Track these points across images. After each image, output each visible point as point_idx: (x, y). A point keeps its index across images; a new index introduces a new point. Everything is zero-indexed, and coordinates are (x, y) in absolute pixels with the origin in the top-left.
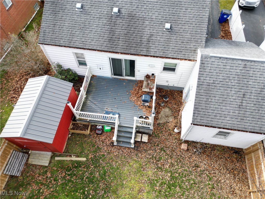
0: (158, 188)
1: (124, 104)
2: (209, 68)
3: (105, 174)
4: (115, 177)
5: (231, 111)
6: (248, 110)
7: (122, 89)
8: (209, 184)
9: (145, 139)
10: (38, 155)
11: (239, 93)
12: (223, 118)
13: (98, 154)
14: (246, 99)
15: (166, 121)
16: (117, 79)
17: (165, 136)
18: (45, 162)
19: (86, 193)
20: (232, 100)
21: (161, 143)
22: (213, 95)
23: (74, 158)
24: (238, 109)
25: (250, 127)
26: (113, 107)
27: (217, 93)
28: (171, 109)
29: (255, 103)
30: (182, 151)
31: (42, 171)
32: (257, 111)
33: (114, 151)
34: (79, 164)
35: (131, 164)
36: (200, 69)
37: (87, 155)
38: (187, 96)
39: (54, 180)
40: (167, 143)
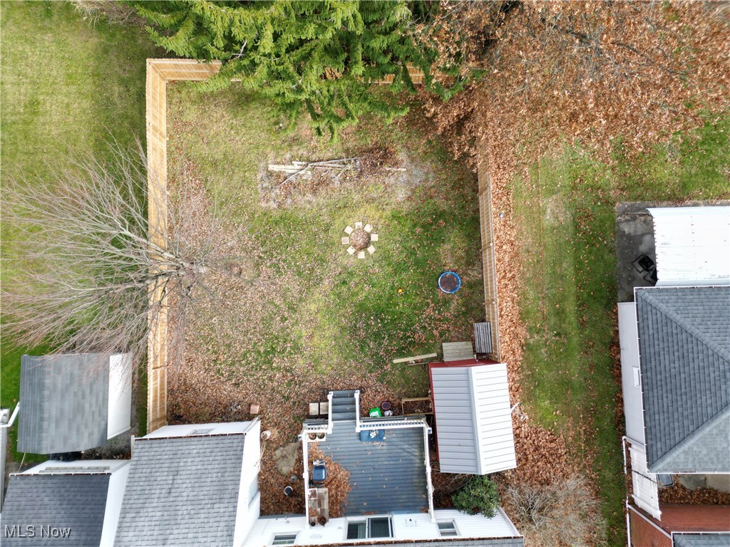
0: (289, 345)
1: (356, 461)
2: (220, 529)
3: (362, 347)
4: (347, 346)
5: (189, 464)
6: (166, 469)
7: (367, 491)
8: (220, 364)
9: (313, 408)
10: (462, 354)
11: (177, 494)
12: (202, 451)
13: (379, 372)
14: (167, 486)
15: (285, 448)
16: (381, 513)
17: (285, 420)
18: (447, 347)
19: (379, 321)
20: (188, 481)
21: (290, 408)
22: (215, 484)
23: (411, 359)
24: (180, 469)
25: (165, 445)
26: (374, 452)
27: (208, 488)
28: (279, 473)
29: (155, 483)
30: (258, 402)
31: (447, 335)
32: (154, 470)
33: (357, 381)
34: (400, 353)
35: (329, 368)
36: (234, 525)
37: (393, 368)
38: (253, 498)
39: (425, 327)
40: (280, 410)
